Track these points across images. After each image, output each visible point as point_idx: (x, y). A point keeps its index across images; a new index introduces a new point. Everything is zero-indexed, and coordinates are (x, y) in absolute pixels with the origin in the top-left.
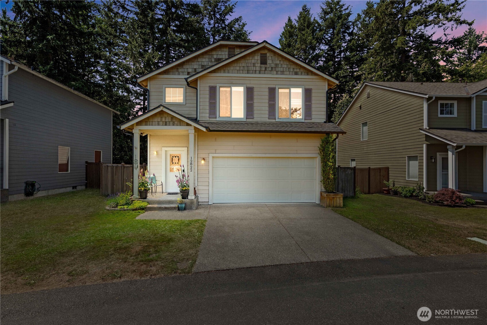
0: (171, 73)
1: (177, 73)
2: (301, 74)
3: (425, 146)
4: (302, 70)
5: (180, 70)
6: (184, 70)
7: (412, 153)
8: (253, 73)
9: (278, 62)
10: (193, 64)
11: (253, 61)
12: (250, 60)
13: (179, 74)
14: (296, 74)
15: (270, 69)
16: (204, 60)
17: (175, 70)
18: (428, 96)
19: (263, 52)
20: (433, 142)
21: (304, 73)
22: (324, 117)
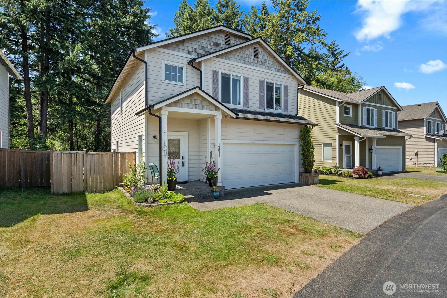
0: (171, 48)
1: (177, 49)
2: (282, 72)
3: (337, 136)
4: (282, 69)
5: (181, 47)
6: (185, 48)
7: (327, 141)
8: (248, 64)
9: (266, 58)
10: (193, 43)
11: (248, 53)
12: (246, 52)
13: (179, 51)
14: (278, 71)
15: (261, 63)
16: (203, 41)
17: (175, 46)
18: (341, 100)
19: (255, 46)
20: (344, 134)
21: (283, 71)
22: (296, 111)
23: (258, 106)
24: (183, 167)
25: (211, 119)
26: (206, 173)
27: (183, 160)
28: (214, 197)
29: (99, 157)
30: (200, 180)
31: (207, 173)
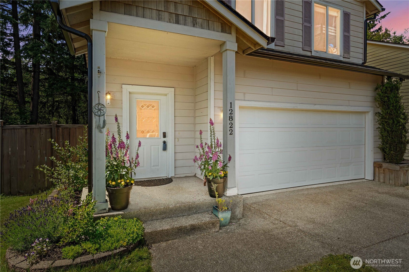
22: (362, 56)
23: (300, 45)
24: (164, 152)
25: (215, 60)
26: (203, 167)
27: (165, 139)
28: (218, 225)
29: (26, 133)
30: (197, 175)
31: (205, 166)
